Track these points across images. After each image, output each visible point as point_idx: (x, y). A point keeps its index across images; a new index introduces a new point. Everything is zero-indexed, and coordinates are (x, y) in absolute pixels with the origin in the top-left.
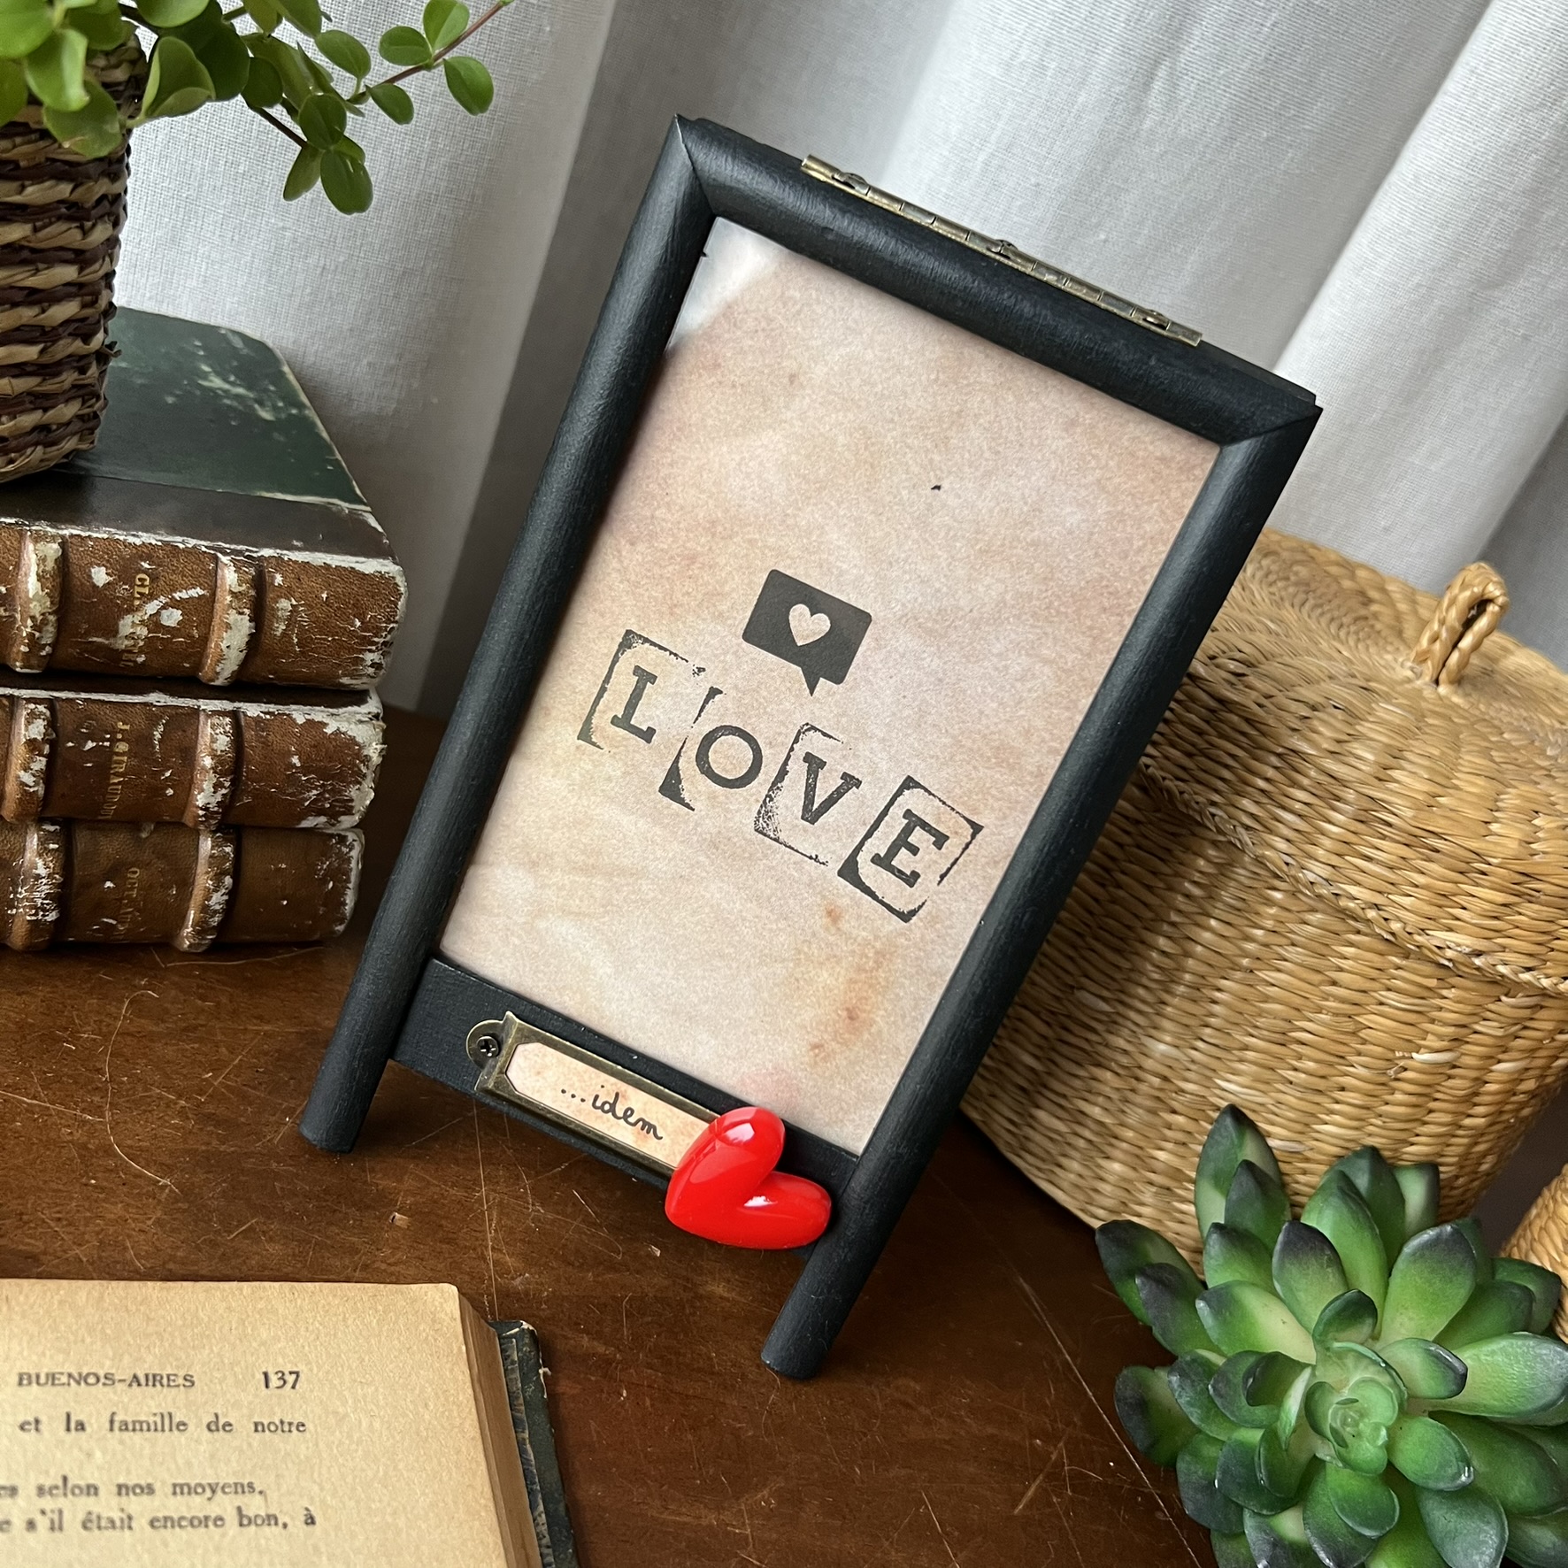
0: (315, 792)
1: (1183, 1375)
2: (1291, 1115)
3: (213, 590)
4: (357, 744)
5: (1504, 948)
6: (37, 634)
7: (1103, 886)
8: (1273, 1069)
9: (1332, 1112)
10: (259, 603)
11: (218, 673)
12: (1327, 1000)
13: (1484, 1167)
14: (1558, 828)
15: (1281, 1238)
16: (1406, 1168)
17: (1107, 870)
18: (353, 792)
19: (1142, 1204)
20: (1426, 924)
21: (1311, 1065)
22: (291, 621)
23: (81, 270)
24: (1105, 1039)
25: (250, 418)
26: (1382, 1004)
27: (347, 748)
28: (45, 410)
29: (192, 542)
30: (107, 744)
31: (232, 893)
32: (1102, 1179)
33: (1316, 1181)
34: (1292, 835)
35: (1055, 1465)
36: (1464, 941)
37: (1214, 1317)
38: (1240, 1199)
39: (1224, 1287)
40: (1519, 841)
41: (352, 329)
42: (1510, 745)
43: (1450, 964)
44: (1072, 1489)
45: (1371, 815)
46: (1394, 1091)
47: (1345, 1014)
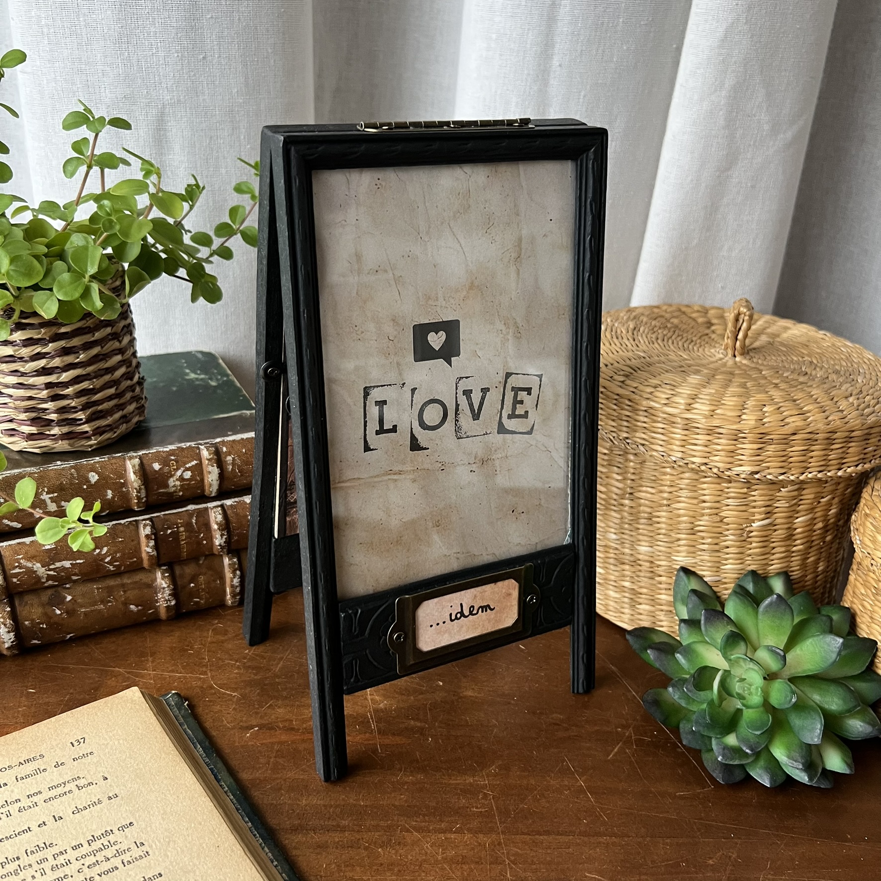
1: (673, 686)
2: (709, 564)
3: (200, 460)
5: (768, 468)
6: (139, 494)
8: (694, 546)
9: (726, 559)
10: (219, 461)
11: (211, 491)
12: (704, 510)
13: (820, 569)
14: (775, 409)
16: (771, 576)
19: (661, 621)
20: (729, 466)
21: (709, 540)
22: (234, 463)
23: (122, 356)
25: (207, 387)
26: (728, 505)
28: (123, 410)
29: (188, 444)
30: (176, 529)
31: (241, 577)
32: (640, 614)
33: (729, 591)
34: (661, 443)
35: (628, 737)
36: (748, 469)
37: (685, 659)
38: (693, 607)
39: (689, 645)
40: (756, 420)
41: (245, 336)
42: (764, 376)
43: (745, 480)
44: (636, 746)
45: (689, 426)
46: (751, 543)
47: (714, 514)
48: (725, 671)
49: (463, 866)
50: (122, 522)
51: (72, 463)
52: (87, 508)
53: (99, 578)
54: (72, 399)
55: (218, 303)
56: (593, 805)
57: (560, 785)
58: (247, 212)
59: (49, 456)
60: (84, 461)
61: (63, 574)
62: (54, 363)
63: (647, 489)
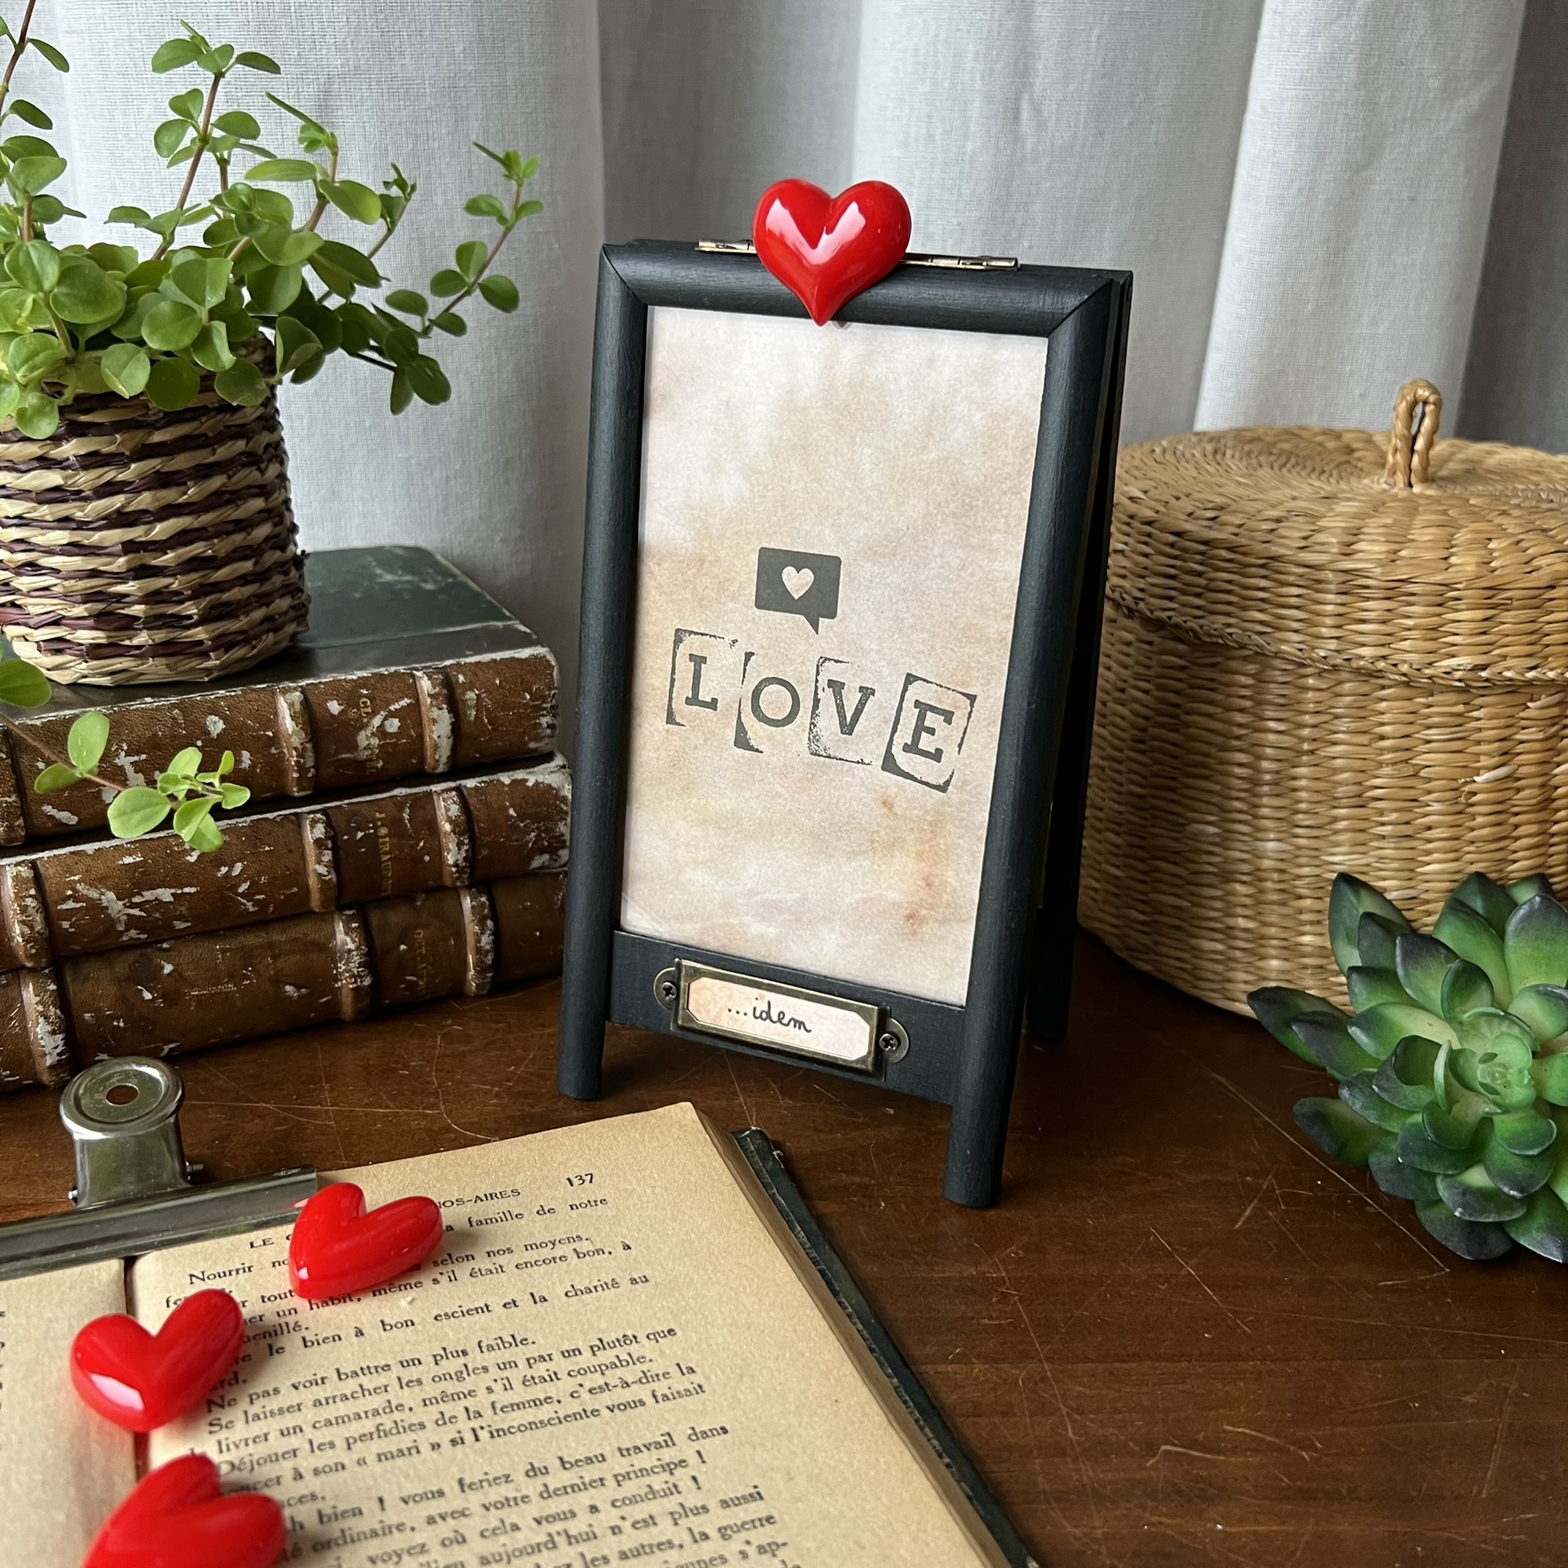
0: (533, 834)
1: (1350, 1085)
2: (1394, 865)
3: (416, 696)
4: (554, 789)
5: (1504, 657)
6: (302, 761)
7: (1176, 731)
8: (1363, 831)
9: (1429, 853)
10: (450, 696)
11: (437, 761)
12: (1382, 754)
14: (1511, 544)
15: (1398, 952)
16: (1514, 885)
17: (1176, 717)
18: (561, 827)
20: (1430, 658)
21: (1394, 816)
22: (479, 705)
23: (266, 499)
24: (1225, 857)
25: (417, 591)
26: (1429, 742)
27: (547, 794)
28: (268, 605)
29: (392, 669)
30: (372, 831)
31: (496, 933)
33: (1434, 918)
34: (1296, 625)
35: (1267, 1191)
36: (1465, 661)
37: (1367, 1036)
38: (1371, 945)
39: (1371, 1009)
40: (1478, 564)
41: (480, 518)
42: (1474, 506)
43: (1462, 684)
44: (1286, 1205)
45: (1351, 585)
46: (1473, 817)
47: (1402, 761)
48: (1453, 1048)
49: (977, 1420)
50: (270, 816)
51: (173, 700)
52: (207, 765)
53: (225, 929)
54: (173, 575)
55: (444, 404)
56: (1219, 1308)
57: (1150, 1276)
58: (489, 253)
59: (126, 689)
60: (197, 697)
61: (157, 915)
62: (139, 503)
63: (1272, 724)
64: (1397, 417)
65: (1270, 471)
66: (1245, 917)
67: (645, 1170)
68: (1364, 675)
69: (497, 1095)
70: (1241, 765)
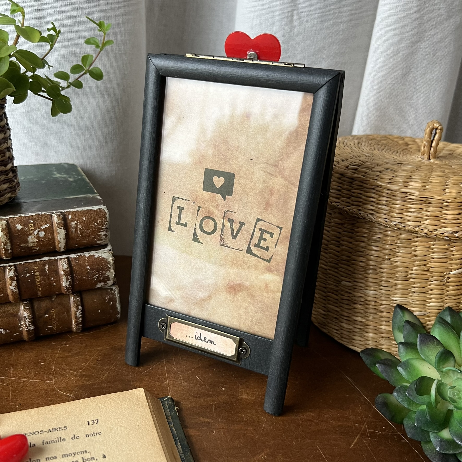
0: (97, 276)
1: (398, 392)
2: (418, 303)
3: (52, 224)
4: (105, 259)
6: (6, 247)
7: (339, 247)
8: (407, 289)
9: (431, 299)
10: (65, 224)
11: (60, 247)
12: (415, 262)
15: (418, 340)
17: (338, 242)
18: (108, 273)
19: (382, 345)
20: (436, 227)
21: (419, 285)
22: (76, 227)
24: (354, 295)
25: (66, 181)
26: (433, 258)
27: (102, 261)
29: (44, 213)
30: (33, 274)
31: (83, 311)
32: (367, 340)
33: (433, 322)
34: (385, 212)
35: (364, 431)
36: (449, 229)
37: (405, 371)
38: (408, 333)
39: (407, 361)
40: (456, 193)
41: (97, 154)
42: (454, 168)
43: (448, 238)
44: (371, 438)
45: (406, 198)
46: (449, 286)
47: (423, 265)
48: (439, 381)
55: (68, 114)
58: (94, 58)
63: (374, 248)
64: (426, 134)
65: (378, 152)
66: (361, 317)
67: (119, 419)
68: (410, 232)
69: (76, 376)
70: (362, 262)
